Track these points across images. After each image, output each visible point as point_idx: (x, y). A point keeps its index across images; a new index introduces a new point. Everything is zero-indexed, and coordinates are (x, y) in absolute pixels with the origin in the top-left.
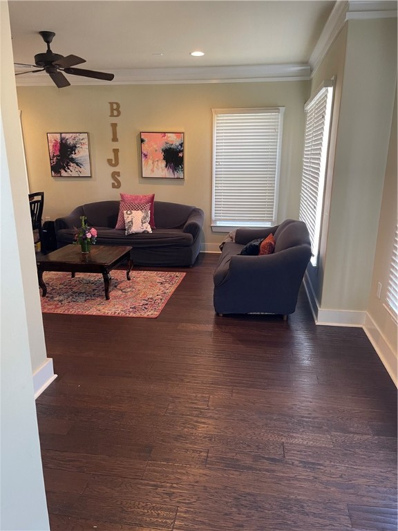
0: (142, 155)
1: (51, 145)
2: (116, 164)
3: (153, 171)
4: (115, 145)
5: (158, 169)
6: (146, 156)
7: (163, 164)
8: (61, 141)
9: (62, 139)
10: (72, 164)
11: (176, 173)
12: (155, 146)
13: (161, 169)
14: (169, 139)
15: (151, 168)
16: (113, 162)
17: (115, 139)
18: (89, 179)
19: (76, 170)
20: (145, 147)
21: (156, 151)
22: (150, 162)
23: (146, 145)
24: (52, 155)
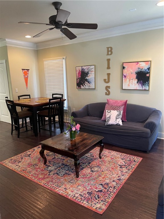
0: (123, 76)
1: (77, 72)
2: (108, 82)
3: (129, 85)
4: (109, 71)
5: (132, 84)
6: (125, 76)
7: (136, 81)
8: (82, 70)
9: (82, 69)
10: (86, 82)
11: (143, 86)
12: (131, 70)
13: (134, 84)
14: (141, 66)
15: (128, 84)
16: (107, 81)
17: (109, 68)
18: (94, 90)
19: (88, 85)
20: (125, 72)
21: (132, 73)
22: (128, 80)
23: (126, 70)
24: (77, 78)
